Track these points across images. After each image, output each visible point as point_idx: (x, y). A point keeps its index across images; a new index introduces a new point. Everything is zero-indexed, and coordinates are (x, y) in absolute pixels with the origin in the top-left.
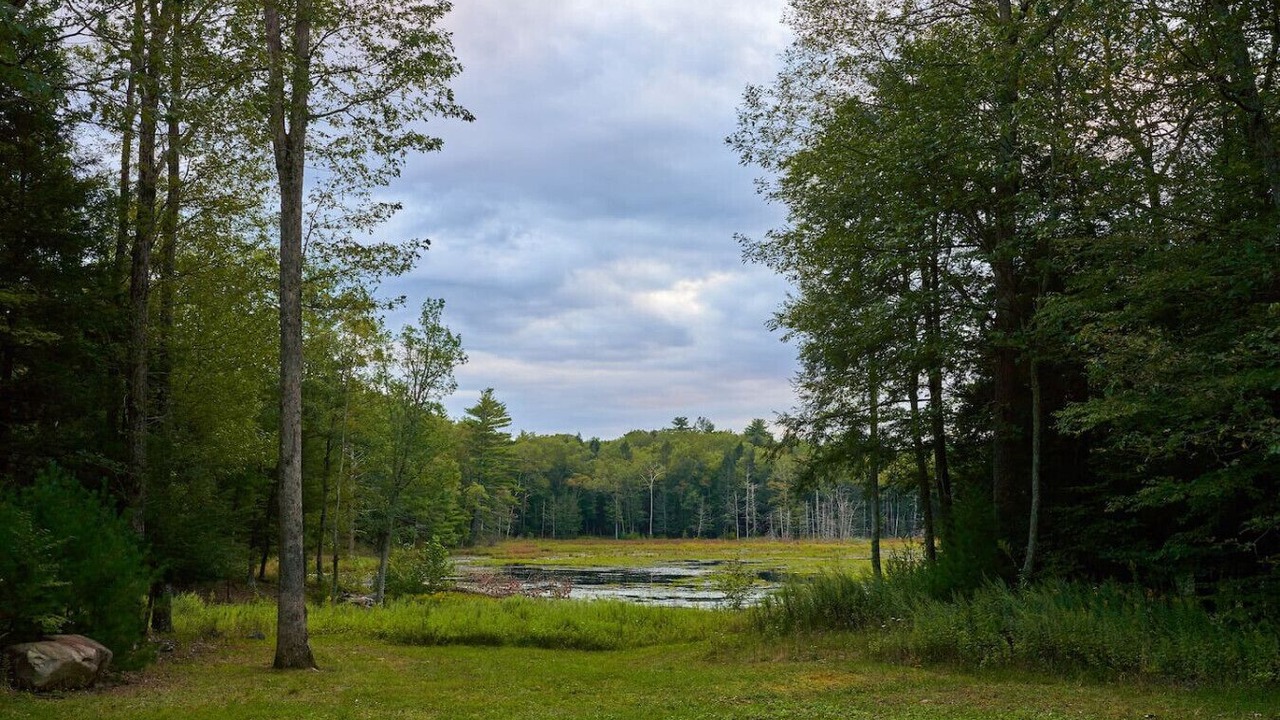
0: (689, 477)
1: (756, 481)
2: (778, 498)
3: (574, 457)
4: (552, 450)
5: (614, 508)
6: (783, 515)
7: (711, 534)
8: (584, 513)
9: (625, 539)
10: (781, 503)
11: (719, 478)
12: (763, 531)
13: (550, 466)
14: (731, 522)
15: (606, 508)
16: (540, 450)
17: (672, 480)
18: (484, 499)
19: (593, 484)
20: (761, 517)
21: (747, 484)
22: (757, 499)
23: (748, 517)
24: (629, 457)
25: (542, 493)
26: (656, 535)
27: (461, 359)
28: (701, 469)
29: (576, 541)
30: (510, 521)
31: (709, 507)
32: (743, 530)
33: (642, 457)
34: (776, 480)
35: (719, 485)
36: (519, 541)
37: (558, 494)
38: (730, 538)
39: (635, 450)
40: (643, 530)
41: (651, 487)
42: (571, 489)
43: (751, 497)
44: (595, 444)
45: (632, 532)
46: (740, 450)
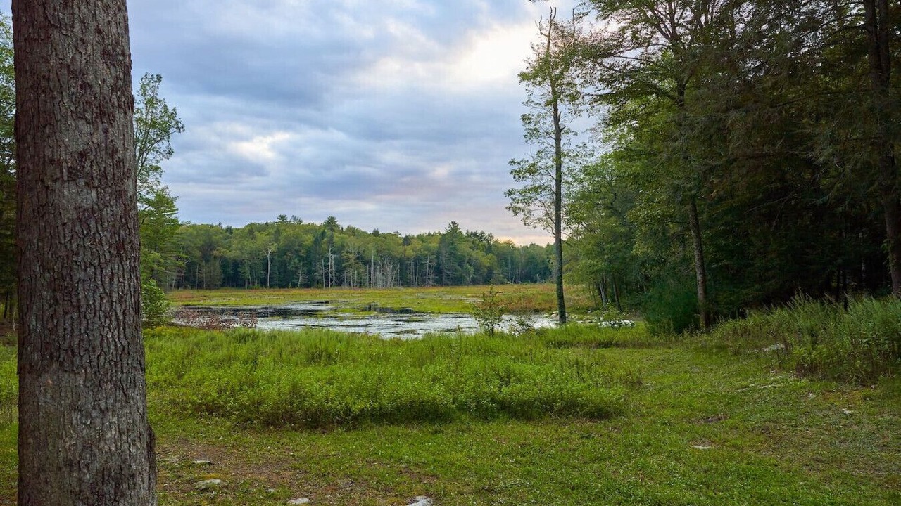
0: (293, 251)
1: (334, 253)
2: (349, 263)
3: (218, 237)
4: (203, 232)
5: (244, 269)
6: (352, 274)
7: (307, 285)
8: (224, 273)
9: (252, 289)
10: (350, 266)
11: (312, 251)
12: (340, 283)
13: (201, 243)
14: (319, 278)
15: (239, 270)
16: (195, 232)
17: (282, 252)
18: (160, 262)
19: (232, 254)
20: (338, 275)
21: (329, 254)
22: (335, 264)
23: (330, 275)
24: (254, 237)
25: (196, 260)
26: (272, 286)
27: (178, 128)
28: (300, 245)
29: (221, 290)
30: (175, 278)
31: (305, 269)
32: (327, 282)
33: (262, 238)
34: (348, 252)
35: (312, 255)
36: (181, 291)
37: (207, 261)
38: (318, 288)
39: (257, 234)
40: (263, 283)
41: (268, 256)
42: (215, 257)
43: (332, 262)
44: (229, 230)
45: (256, 285)
46: (323, 234)
